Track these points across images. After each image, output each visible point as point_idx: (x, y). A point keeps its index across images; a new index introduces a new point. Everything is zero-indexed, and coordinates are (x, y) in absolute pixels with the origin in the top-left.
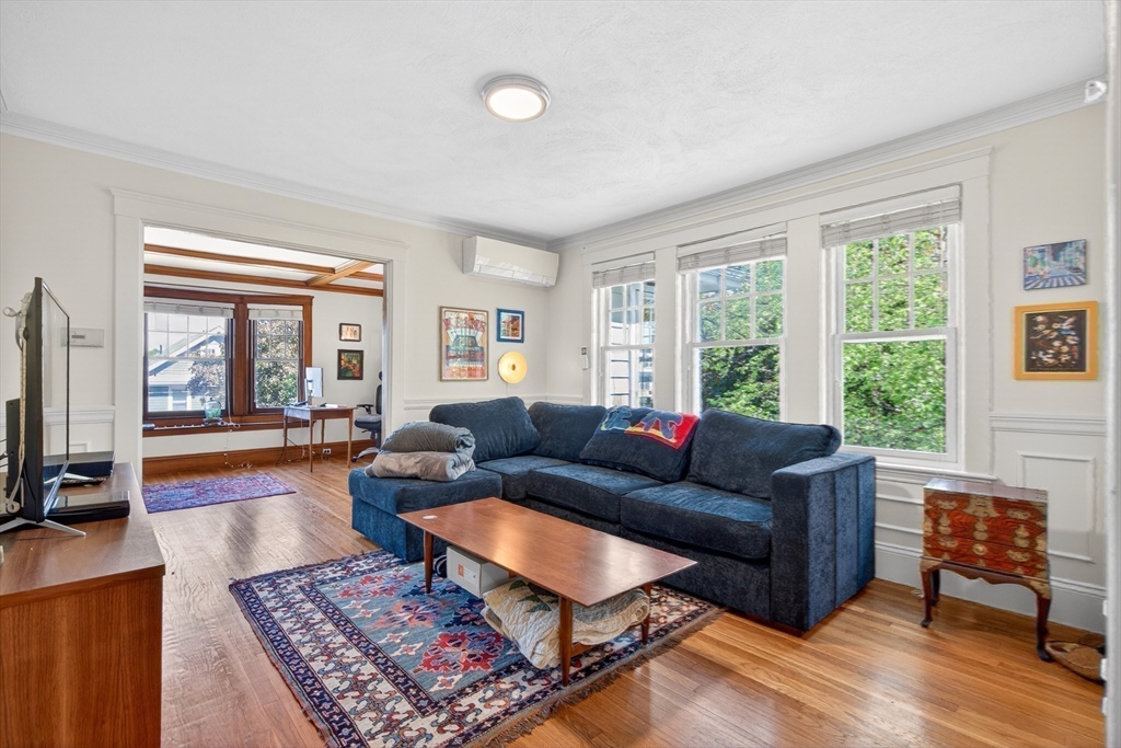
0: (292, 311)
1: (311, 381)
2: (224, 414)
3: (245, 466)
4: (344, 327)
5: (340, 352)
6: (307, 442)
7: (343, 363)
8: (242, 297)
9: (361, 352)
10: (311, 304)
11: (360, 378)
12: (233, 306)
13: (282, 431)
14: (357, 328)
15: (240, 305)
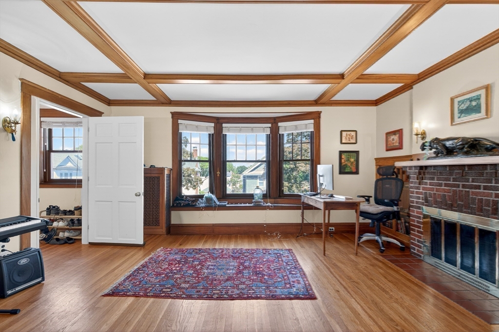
0: (306, 125)
1: (322, 176)
2: (265, 196)
3: (277, 234)
4: (344, 134)
5: (341, 153)
6: (321, 221)
7: (343, 161)
8: (275, 119)
9: (357, 152)
10: (319, 117)
11: (357, 173)
12: (270, 125)
13: (300, 211)
14: (353, 134)
15: (274, 124)
